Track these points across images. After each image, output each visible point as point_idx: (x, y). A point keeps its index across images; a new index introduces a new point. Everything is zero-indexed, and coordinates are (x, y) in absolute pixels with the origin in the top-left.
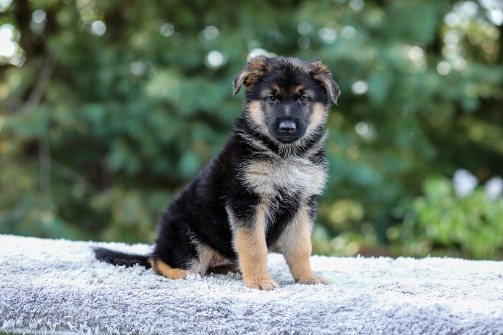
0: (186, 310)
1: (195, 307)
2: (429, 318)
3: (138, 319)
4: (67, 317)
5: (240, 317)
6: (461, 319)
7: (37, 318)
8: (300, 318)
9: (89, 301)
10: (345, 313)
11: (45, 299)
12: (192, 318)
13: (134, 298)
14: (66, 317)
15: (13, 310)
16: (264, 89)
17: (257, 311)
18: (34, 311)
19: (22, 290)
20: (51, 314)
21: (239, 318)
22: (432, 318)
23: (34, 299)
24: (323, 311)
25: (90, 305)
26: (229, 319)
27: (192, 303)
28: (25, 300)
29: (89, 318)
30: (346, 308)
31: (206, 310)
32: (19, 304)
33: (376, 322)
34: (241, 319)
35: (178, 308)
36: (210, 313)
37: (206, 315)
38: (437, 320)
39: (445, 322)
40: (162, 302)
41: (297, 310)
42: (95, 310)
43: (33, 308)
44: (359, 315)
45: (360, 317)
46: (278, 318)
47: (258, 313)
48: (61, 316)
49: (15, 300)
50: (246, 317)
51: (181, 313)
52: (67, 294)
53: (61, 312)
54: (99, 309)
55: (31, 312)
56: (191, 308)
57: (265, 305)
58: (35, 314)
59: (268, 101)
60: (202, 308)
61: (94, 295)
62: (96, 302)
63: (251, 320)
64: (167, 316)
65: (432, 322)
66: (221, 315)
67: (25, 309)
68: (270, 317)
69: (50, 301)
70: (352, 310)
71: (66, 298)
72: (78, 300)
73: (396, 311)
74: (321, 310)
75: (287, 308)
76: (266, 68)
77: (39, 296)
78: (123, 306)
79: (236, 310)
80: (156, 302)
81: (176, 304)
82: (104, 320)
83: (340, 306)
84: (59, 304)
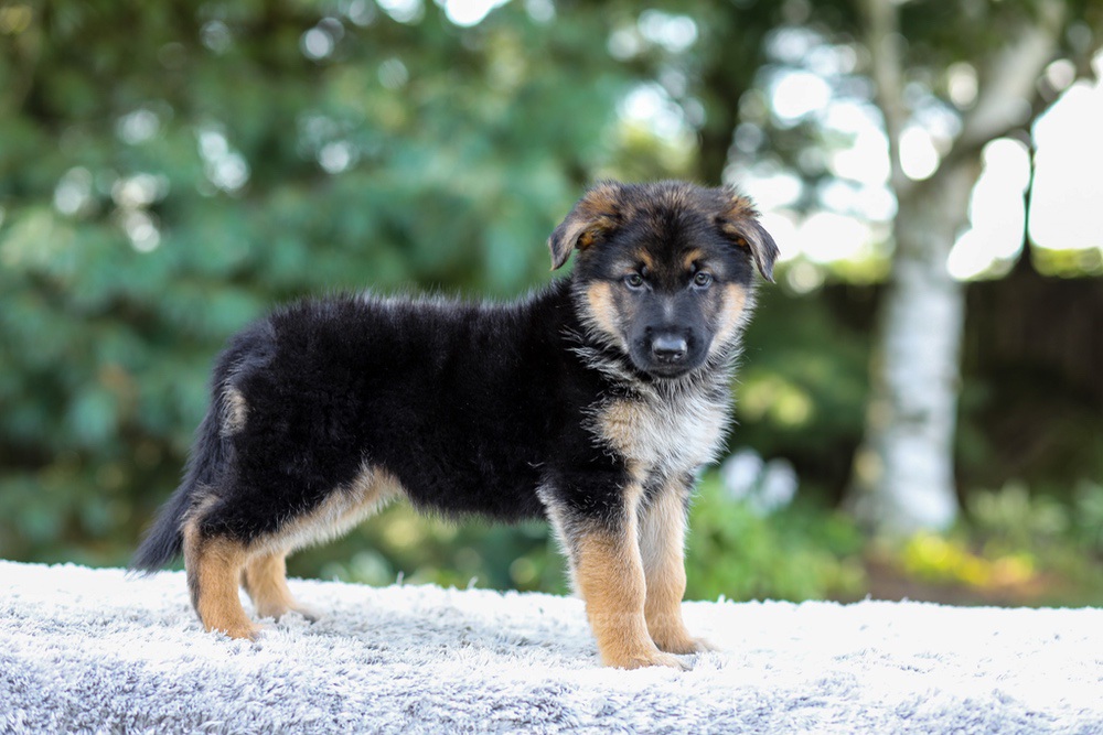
0: (469, 706)
1: (490, 701)
2: (987, 717)
3: (367, 727)
4: (208, 723)
5: (587, 719)
6: (1050, 720)
7: (141, 727)
8: (717, 720)
9: (254, 690)
10: (810, 711)
11: (155, 686)
12: (485, 724)
13: (352, 682)
14: (206, 724)
15: (85, 710)
16: (618, 259)
17: (623, 707)
18: (135, 711)
19: (101, 666)
20: (174, 718)
21: (585, 722)
22: (994, 719)
23: (131, 686)
24: (764, 705)
25: (259, 697)
26: (564, 725)
27: (480, 693)
28: (113, 688)
29: (260, 726)
30: (812, 700)
31: (512, 706)
32: (99, 697)
33: (876, 727)
34: (590, 725)
35: (450, 703)
36: (523, 711)
37: (514, 717)
38: (1003, 722)
39: (1021, 727)
40: (415, 689)
41: (708, 706)
42: (269, 707)
43: (132, 706)
44: (841, 714)
45: (842, 718)
46: (670, 721)
47: (625, 713)
48: (196, 723)
49: (89, 688)
50: (601, 720)
51: (460, 714)
52: (203, 674)
53: (195, 714)
54: (279, 707)
55: (129, 713)
56: (481, 702)
57: (637, 696)
58: (136, 717)
59: (626, 287)
60: (504, 703)
61: (264, 676)
62: (269, 691)
63: (613, 726)
64: (429, 720)
65: (994, 727)
66: (547, 716)
67: (114, 707)
68: (652, 720)
69: (168, 690)
70: (823, 704)
71: (202, 683)
72: (229, 687)
73: (917, 704)
74: (759, 705)
75: (686, 701)
76: (622, 211)
77: (142, 680)
78: (332, 699)
79: (577, 707)
80: (402, 691)
81: (448, 693)
82: (292, 729)
83: (799, 697)
84: (189, 696)
